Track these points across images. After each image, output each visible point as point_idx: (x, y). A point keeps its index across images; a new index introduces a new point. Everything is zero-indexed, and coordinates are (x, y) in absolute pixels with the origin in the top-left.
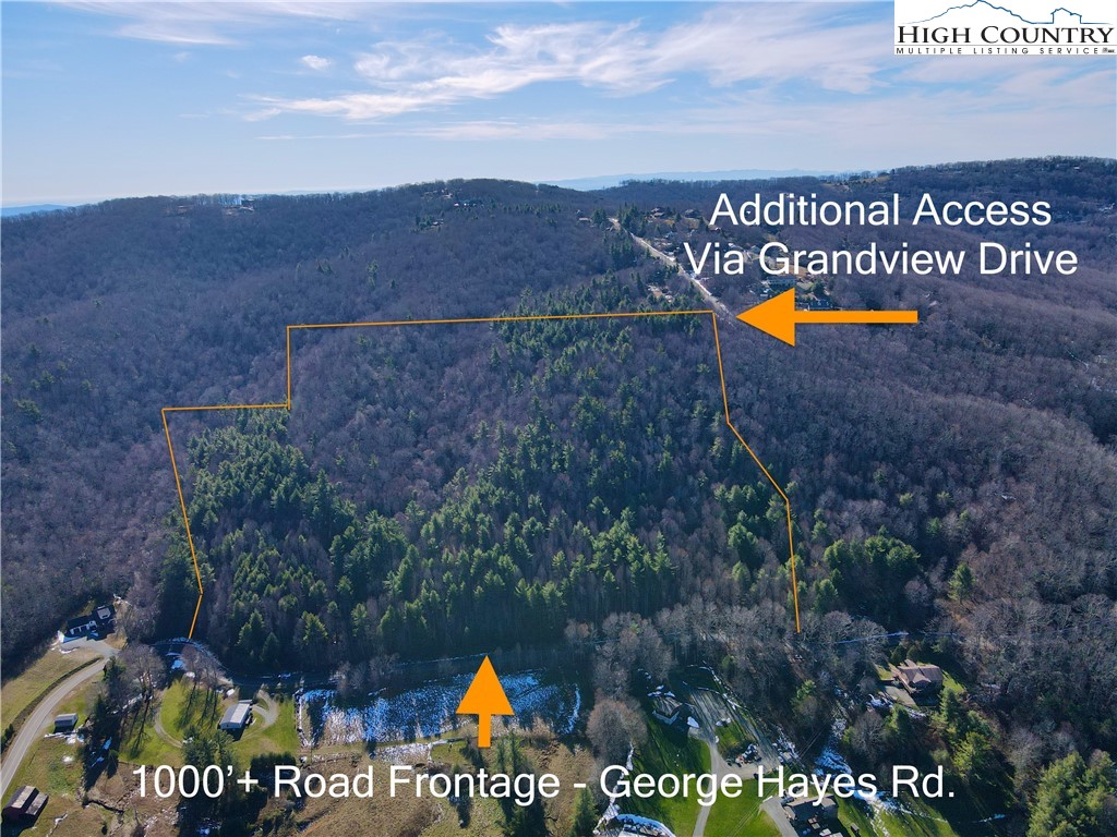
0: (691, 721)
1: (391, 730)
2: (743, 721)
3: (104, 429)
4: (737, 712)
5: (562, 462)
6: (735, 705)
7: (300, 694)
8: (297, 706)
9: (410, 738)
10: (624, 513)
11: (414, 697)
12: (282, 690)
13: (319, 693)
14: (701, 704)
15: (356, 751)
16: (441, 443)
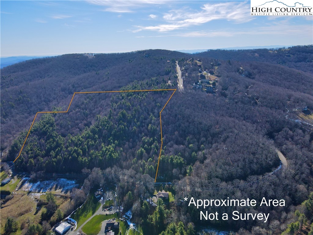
0: (102, 198)
1: (36, 189)
2: (115, 200)
3: (28, 110)
4: (115, 198)
5: (108, 127)
6: (116, 195)
7: (23, 178)
8: (20, 181)
9: (39, 192)
10: (116, 141)
11: (46, 182)
12: (20, 177)
13: (27, 178)
14: (108, 194)
15: (25, 193)
16: (89, 120)
